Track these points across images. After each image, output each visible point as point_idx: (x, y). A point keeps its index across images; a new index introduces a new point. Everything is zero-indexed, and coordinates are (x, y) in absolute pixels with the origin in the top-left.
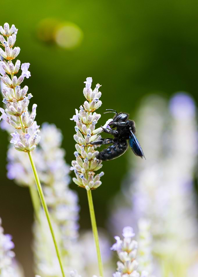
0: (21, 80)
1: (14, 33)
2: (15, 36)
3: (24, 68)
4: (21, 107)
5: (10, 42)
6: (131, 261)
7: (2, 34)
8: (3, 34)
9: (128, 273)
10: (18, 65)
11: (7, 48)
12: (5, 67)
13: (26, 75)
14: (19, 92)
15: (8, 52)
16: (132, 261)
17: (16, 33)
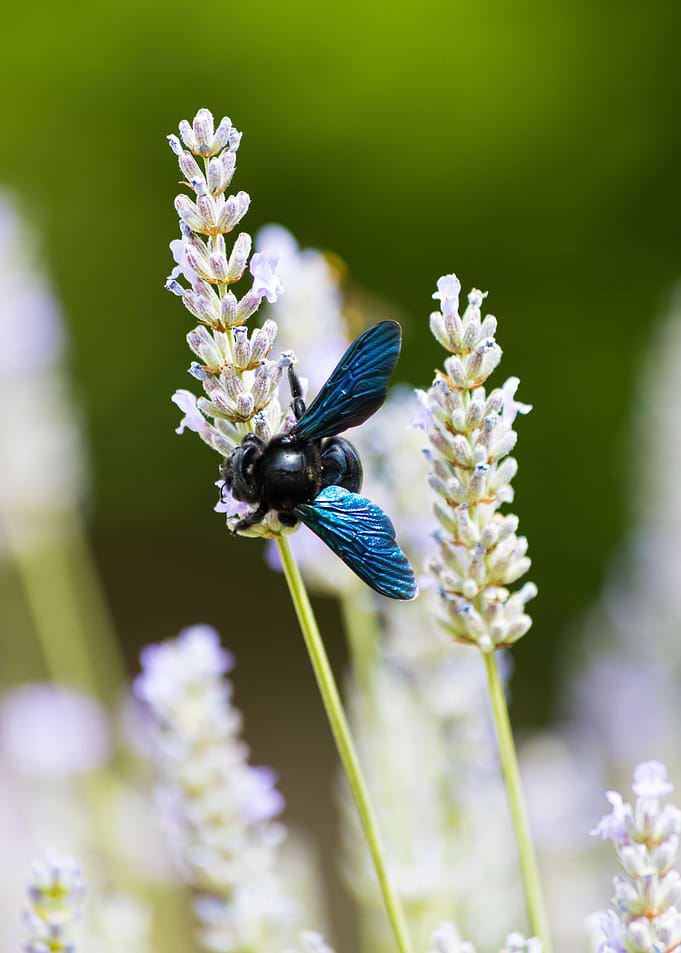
0: (251, 305)
1: (228, 145)
2: (231, 156)
3: (259, 268)
4: (251, 395)
5: (216, 179)
6: (657, 876)
7: (188, 149)
8: (191, 148)
9: (650, 917)
10: (239, 258)
11: (204, 198)
12: (195, 261)
13: (267, 291)
14: (245, 345)
15: (207, 212)
16: (662, 877)
17: (236, 146)
